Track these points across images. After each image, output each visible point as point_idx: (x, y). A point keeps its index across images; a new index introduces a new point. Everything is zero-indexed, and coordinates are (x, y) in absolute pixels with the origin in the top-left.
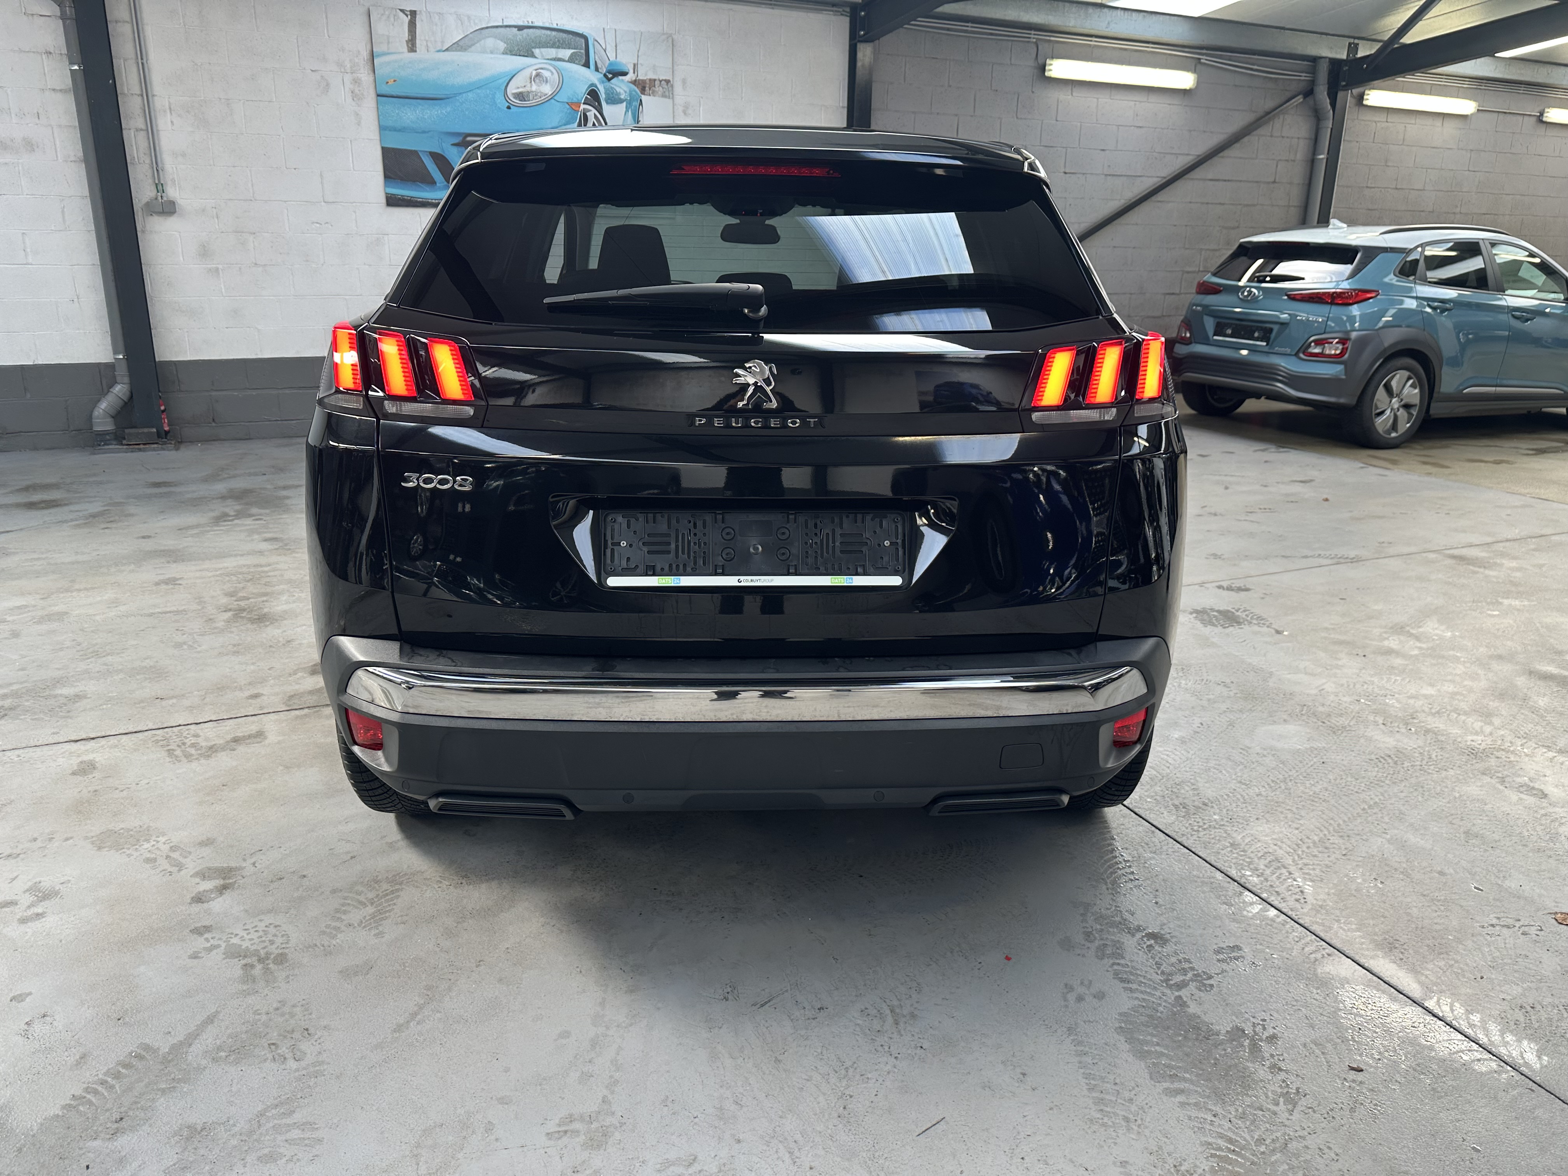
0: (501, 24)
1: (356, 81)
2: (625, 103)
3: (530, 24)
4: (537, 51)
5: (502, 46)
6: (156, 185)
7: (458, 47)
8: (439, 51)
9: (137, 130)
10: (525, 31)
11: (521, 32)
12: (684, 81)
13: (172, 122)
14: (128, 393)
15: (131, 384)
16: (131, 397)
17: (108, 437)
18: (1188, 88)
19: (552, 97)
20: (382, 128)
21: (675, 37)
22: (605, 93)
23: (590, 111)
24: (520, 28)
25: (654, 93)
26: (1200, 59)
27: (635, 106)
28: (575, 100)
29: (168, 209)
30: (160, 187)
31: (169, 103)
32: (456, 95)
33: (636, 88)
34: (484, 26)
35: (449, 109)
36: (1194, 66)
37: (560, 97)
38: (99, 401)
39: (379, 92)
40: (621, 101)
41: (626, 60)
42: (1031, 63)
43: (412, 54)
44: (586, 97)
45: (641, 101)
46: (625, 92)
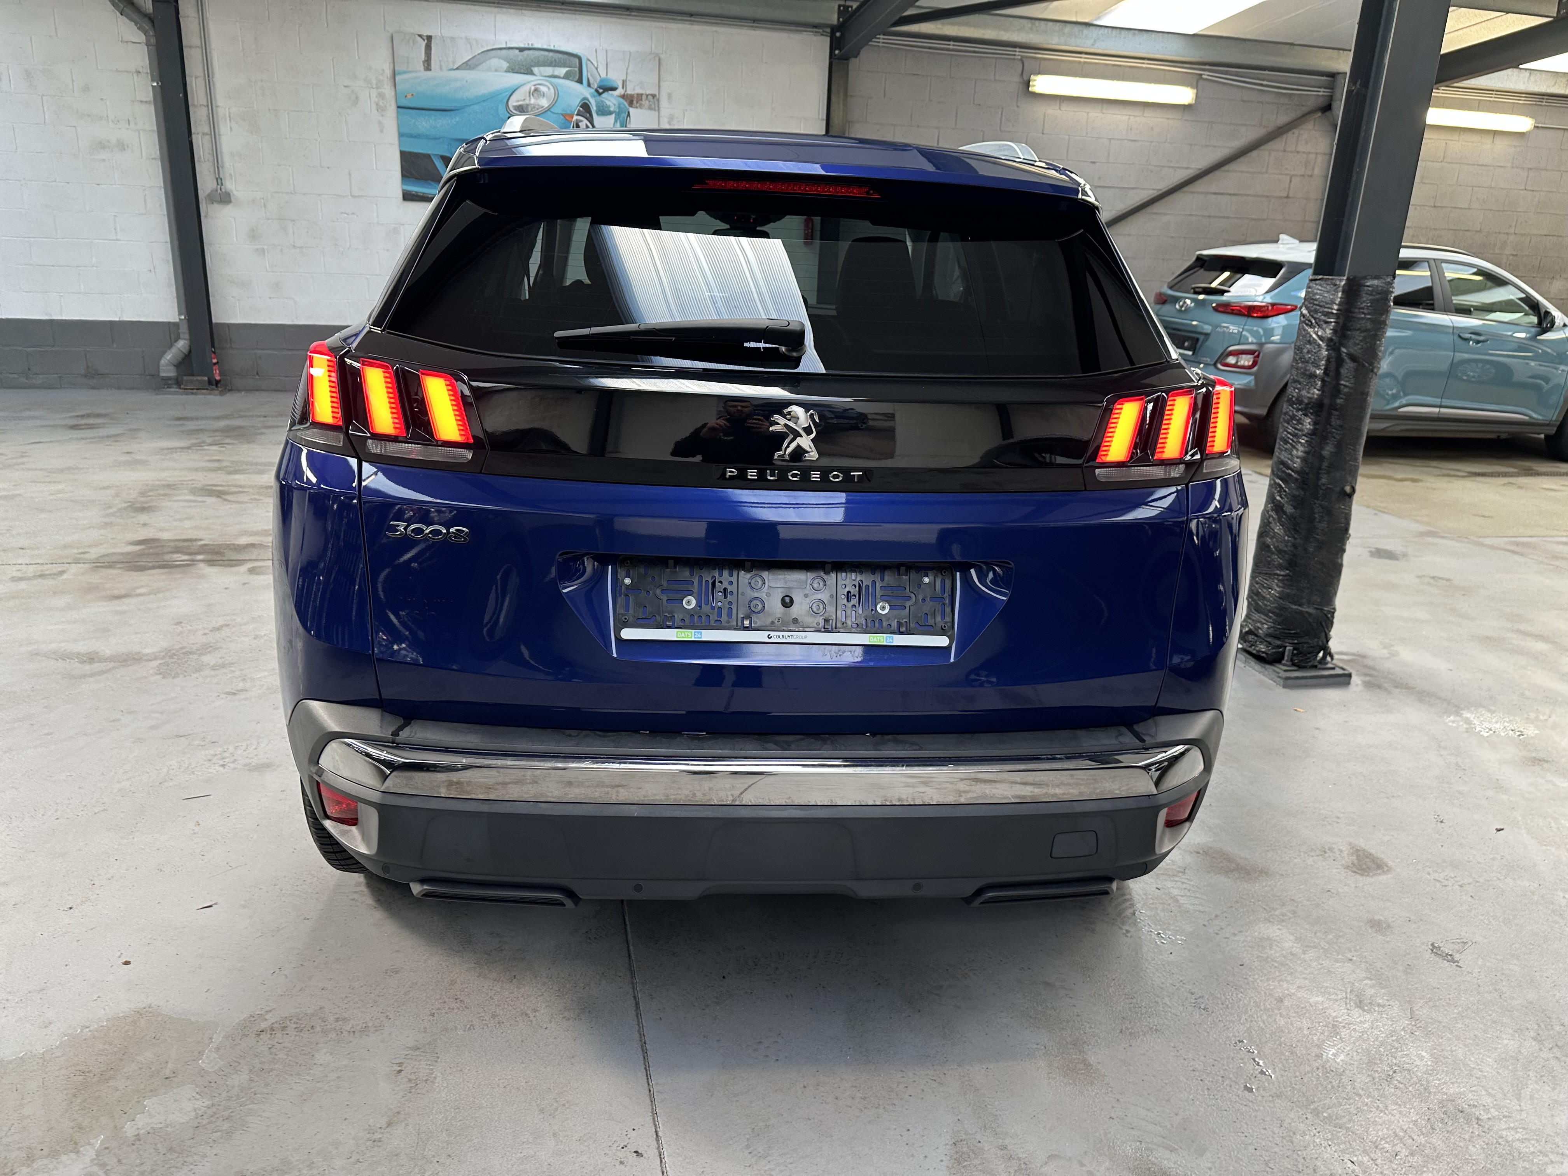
0: (504, 46)
1: (381, 96)
2: (614, 115)
3: (530, 46)
4: (536, 70)
5: (505, 65)
6: (217, 179)
7: (467, 66)
8: (451, 70)
9: (204, 134)
10: (526, 52)
11: (522, 53)
12: (670, 96)
13: (231, 128)
14: (187, 348)
15: (192, 340)
16: (190, 351)
17: (170, 382)
18: (1187, 104)
19: (549, 109)
20: (401, 135)
21: (662, 56)
22: (597, 106)
23: (581, 121)
24: (521, 50)
25: (641, 106)
26: (1201, 75)
27: (623, 117)
28: (569, 112)
29: (225, 198)
30: (219, 181)
31: (230, 113)
32: (464, 107)
33: (624, 102)
34: (490, 48)
35: (458, 119)
36: (1195, 82)
37: (555, 109)
38: (164, 353)
39: (400, 104)
40: (610, 113)
41: (615, 76)
42: (1017, 79)
43: (428, 73)
44: (579, 110)
45: (629, 113)
46: (615, 105)
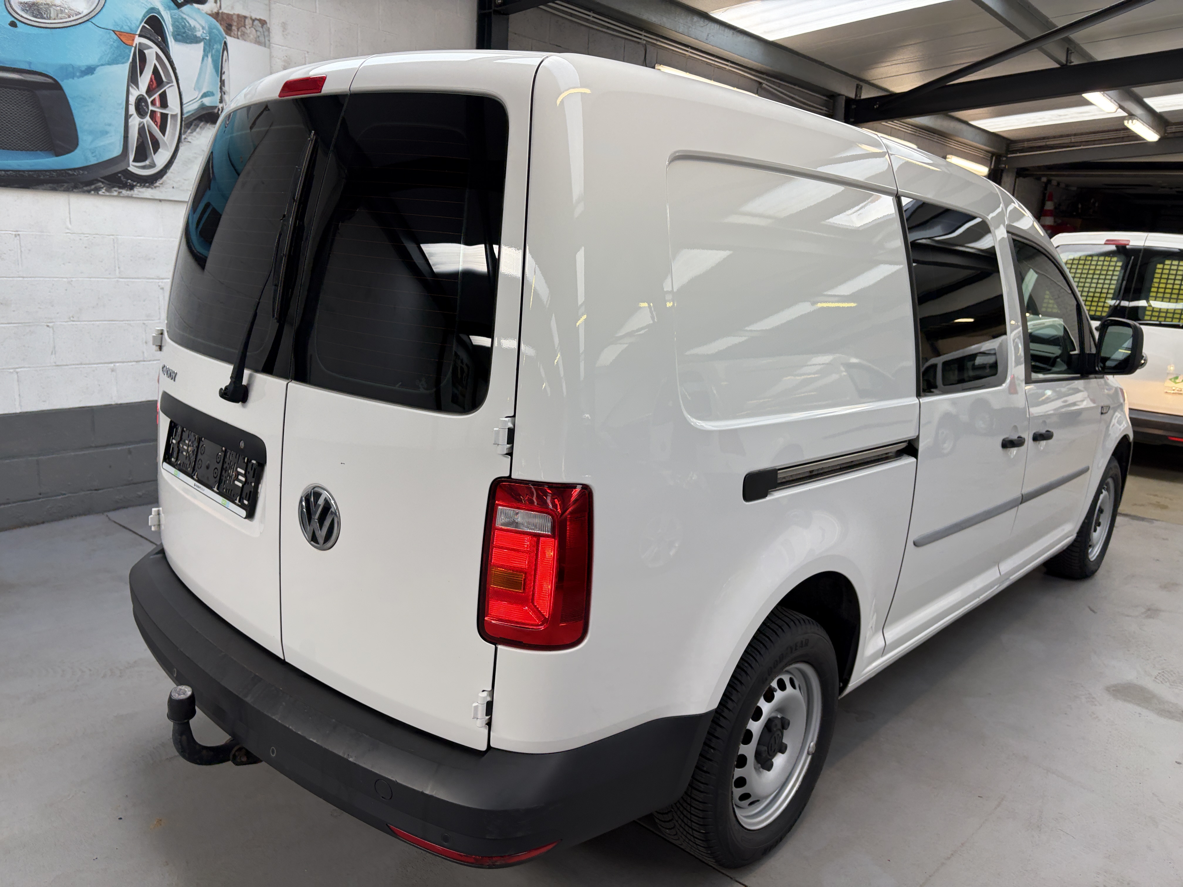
2: (202, 44)
19: (89, 19)
22: (173, 25)
23: (149, 47)
25: (243, 36)
26: (760, 83)
27: (218, 51)
28: (126, 29)
33: (218, 25)
36: (756, 89)
37: (103, 20)
40: (195, 40)
44: (144, 27)
45: (225, 43)
46: (203, 28)
